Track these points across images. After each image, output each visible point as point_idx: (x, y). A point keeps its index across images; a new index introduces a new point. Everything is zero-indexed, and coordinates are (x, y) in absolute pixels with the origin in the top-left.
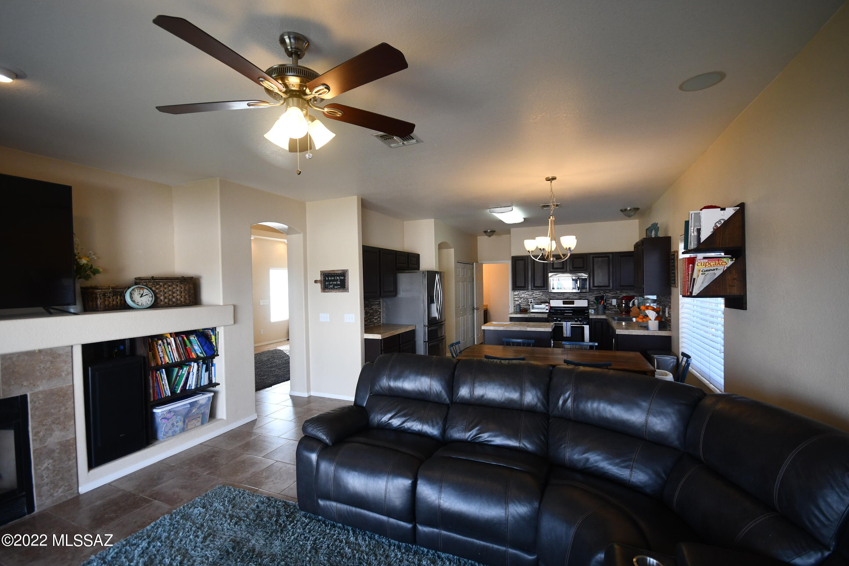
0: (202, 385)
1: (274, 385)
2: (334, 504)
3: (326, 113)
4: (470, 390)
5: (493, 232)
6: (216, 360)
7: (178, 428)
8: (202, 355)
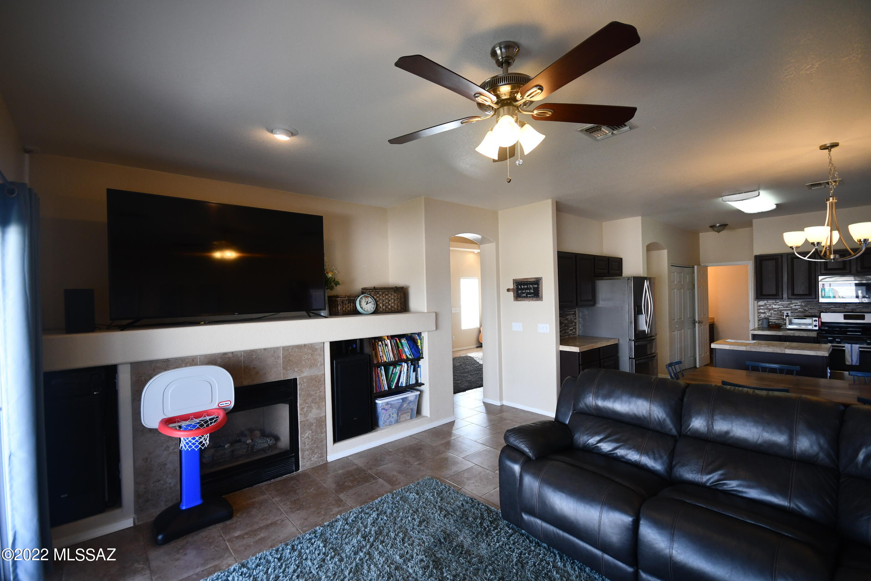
0: (410, 384)
1: (467, 390)
2: (539, 522)
3: (535, 115)
4: (708, 422)
5: (724, 226)
6: (421, 362)
7: (394, 419)
8: (410, 357)
